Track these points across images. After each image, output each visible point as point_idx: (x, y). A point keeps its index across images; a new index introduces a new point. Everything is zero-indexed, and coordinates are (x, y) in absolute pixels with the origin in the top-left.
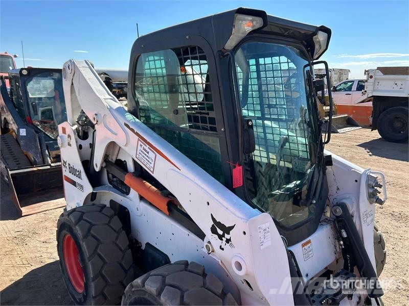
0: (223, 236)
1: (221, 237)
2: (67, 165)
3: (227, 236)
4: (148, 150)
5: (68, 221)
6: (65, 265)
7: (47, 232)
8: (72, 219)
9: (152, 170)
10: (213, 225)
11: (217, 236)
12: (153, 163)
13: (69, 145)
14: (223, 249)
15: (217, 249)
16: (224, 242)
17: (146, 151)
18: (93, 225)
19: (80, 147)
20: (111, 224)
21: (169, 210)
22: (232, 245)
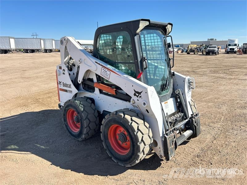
0: (139, 95)
1: (137, 96)
2: (62, 83)
3: (140, 95)
4: (107, 71)
9: (108, 78)
10: (135, 93)
12: (109, 76)
13: (64, 74)
15: (136, 101)
16: (139, 98)
17: (105, 71)
19: (70, 74)
21: (116, 93)
22: (142, 98)
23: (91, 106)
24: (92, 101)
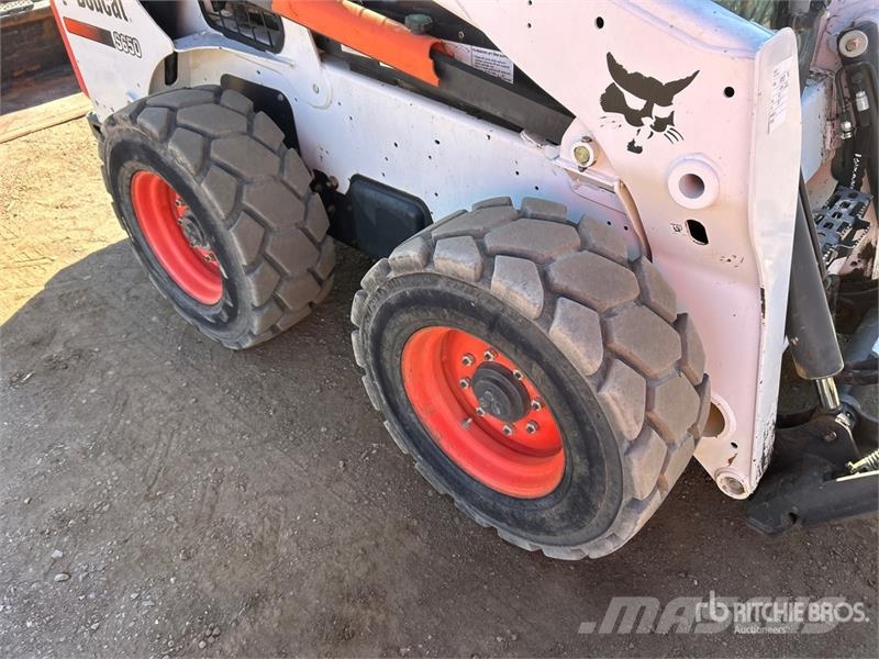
0: (647, 111)
1: (634, 118)
3: (660, 111)
5: (136, 134)
6: (150, 249)
7: (55, 184)
8: (148, 125)
10: (611, 88)
11: (620, 117)
14: (639, 150)
16: (647, 129)
18: (214, 138)
20: (256, 134)
21: (438, 71)
22: (674, 135)
23: (250, 129)
24: (272, 105)
